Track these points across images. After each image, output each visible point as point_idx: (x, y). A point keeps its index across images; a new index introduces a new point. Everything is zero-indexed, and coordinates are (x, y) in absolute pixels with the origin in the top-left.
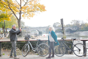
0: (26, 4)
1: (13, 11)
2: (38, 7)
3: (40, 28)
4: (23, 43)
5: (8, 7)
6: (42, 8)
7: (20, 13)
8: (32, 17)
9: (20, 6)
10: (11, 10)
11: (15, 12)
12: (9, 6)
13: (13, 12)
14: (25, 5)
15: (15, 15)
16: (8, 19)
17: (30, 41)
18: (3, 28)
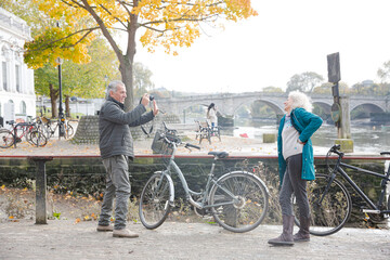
1: (99, 14)
3: (224, 97)
4: (143, 169)
7: (132, 27)
8: (188, 45)
10: (90, 10)
11: (106, 20)
15: (107, 34)
16: (74, 56)
17: (179, 160)
18: (54, 95)
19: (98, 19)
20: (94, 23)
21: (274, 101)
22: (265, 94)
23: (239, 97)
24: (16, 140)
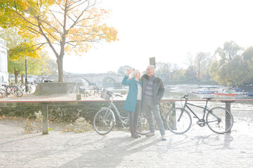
0: (74, 24)
2: (101, 32)
5: (38, 29)
6: (111, 35)
9: (64, 27)
10: (44, 35)
12: (39, 26)
13: (48, 40)
14: (72, 26)
15: (51, 46)
18: (16, 74)
21: (113, 77)
22: (108, 74)
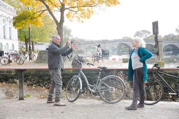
1: (47, 4)
3: (105, 42)
4: (68, 75)
7: (62, 10)
8: (88, 18)
10: (43, 2)
11: (50, 6)
15: (51, 13)
16: (36, 23)
17: (84, 70)
18: (27, 41)
19: (47, 6)
20: (45, 8)
22: (124, 40)
23: (112, 42)
24: (10, 61)
